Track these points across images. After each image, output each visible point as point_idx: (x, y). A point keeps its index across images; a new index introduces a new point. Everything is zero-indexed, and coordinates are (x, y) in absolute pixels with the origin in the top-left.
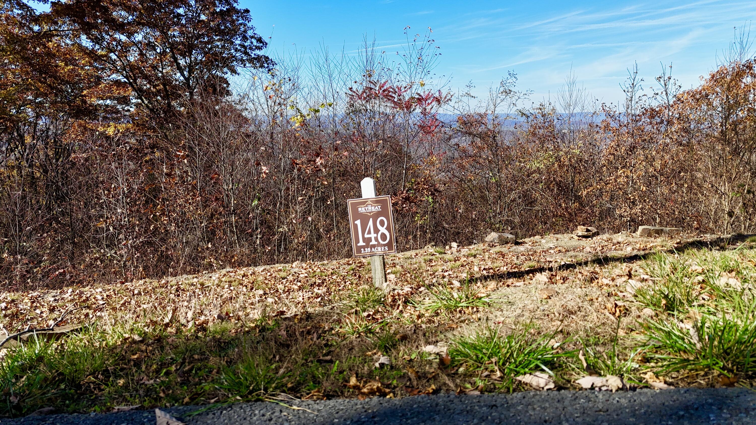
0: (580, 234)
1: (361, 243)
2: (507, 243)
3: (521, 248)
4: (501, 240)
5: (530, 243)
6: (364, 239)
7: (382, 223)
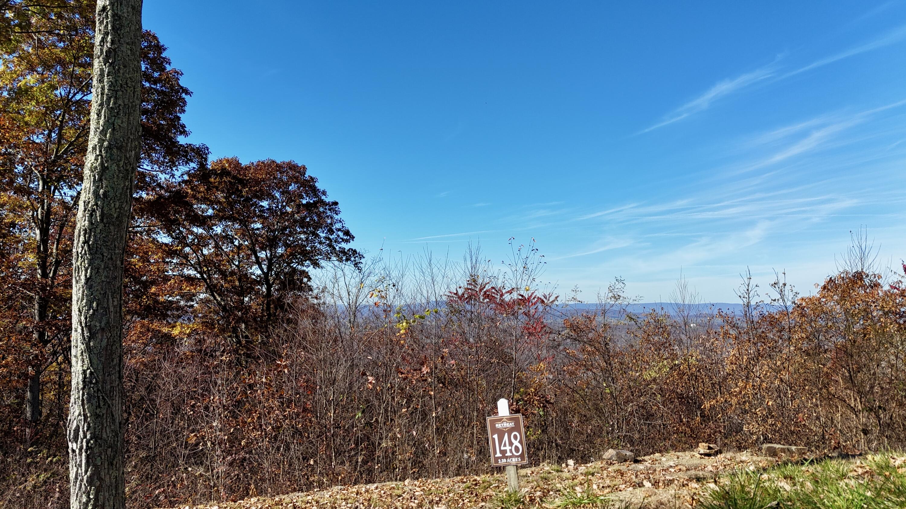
0: (702, 451)
1: (498, 455)
2: (625, 461)
3: (641, 467)
4: (619, 458)
5: (650, 462)
6: (501, 451)
7: (515, 437)
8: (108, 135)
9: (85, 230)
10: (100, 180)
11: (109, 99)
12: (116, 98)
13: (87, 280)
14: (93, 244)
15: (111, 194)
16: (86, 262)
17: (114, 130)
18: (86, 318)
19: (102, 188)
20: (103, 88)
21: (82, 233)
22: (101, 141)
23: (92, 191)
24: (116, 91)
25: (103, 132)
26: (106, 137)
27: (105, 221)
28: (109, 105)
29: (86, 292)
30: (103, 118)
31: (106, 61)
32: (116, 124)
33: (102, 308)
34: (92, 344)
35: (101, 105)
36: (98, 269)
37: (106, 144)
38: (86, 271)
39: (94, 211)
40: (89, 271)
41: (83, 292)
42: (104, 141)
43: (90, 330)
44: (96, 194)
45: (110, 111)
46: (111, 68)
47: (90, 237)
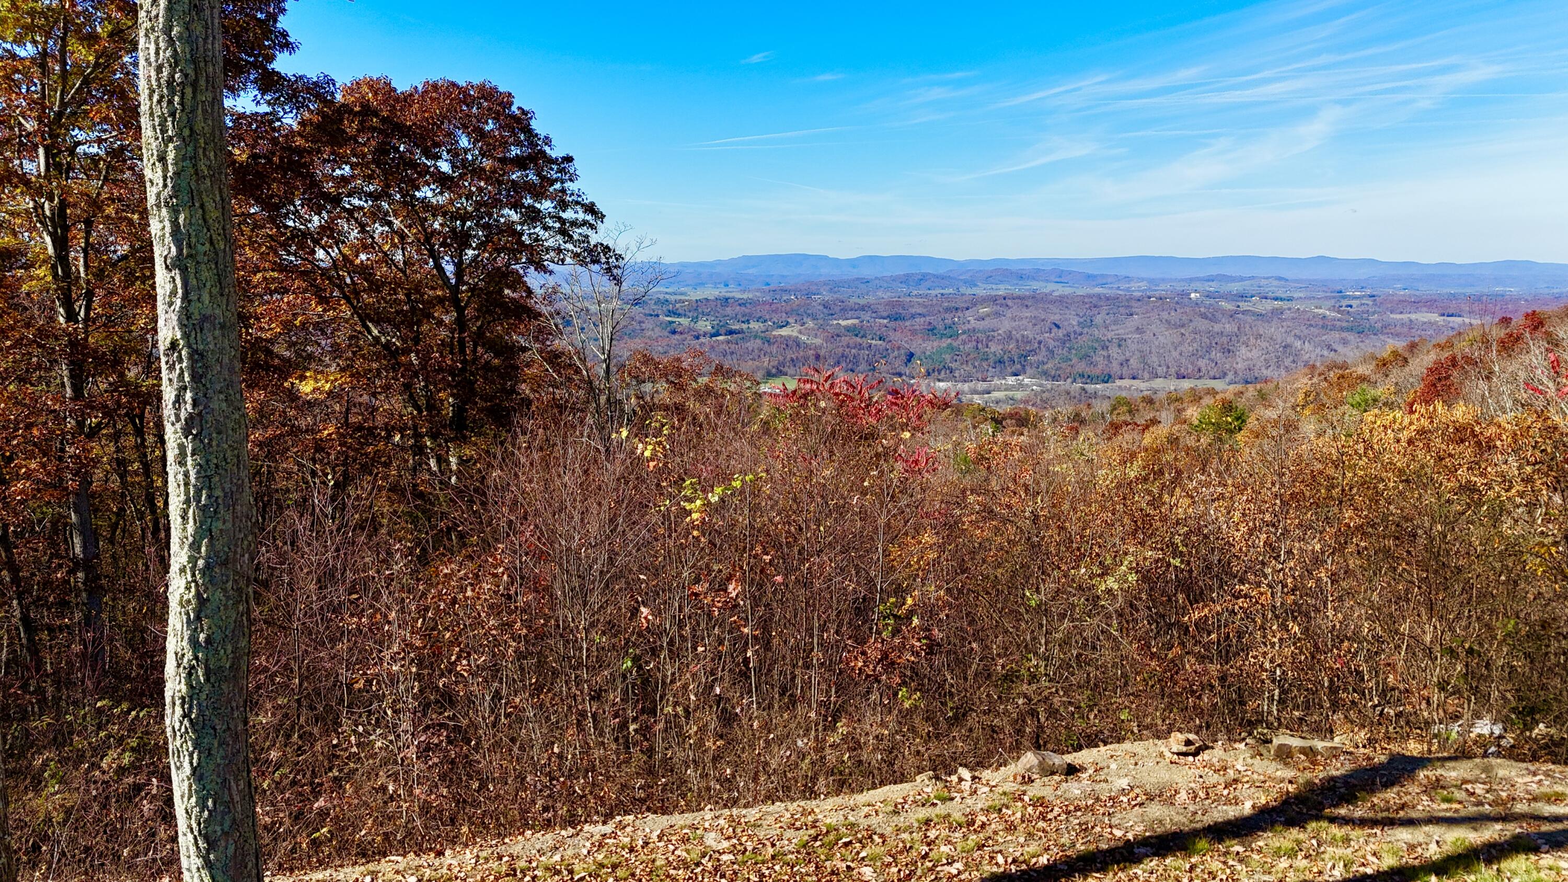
0: (1175, 750)
2: (1052, 773)
4: (1042, 769)
8: (203, 549)
9: (183, 698)
10: (198, 618)
11: (198, 492)
12: (210, 488)
13: (194, 770)
14: (198, 716)
15: (218, 637)
16: (189, 743)
17: (212, 538)
18: (199, 824)
19: (202, 631)
20: (186, 475)
21: (178, 702)
22: (193, 560)
23: (186, 638)
24: (209, 478)
25: (195, 546)
26: (199, 552)
27: (212, 680)
28: (200, 501)
29: (194, 787)
30: (191, 521)
31: (186, 432)
32: (214, 530)
33: (222, 804)
34: (212, 857)
35: (187, 502)
36: (210, 750)
37: (201, 563)
38: (191, 755)
39: (193, 667)
40: (195, 756)
41: (190, 786)
42: (197, 559)
43: (206, 838)
44: (194, 642)
45: (203, 509)
46: (197, 441)
47: (191, 707)
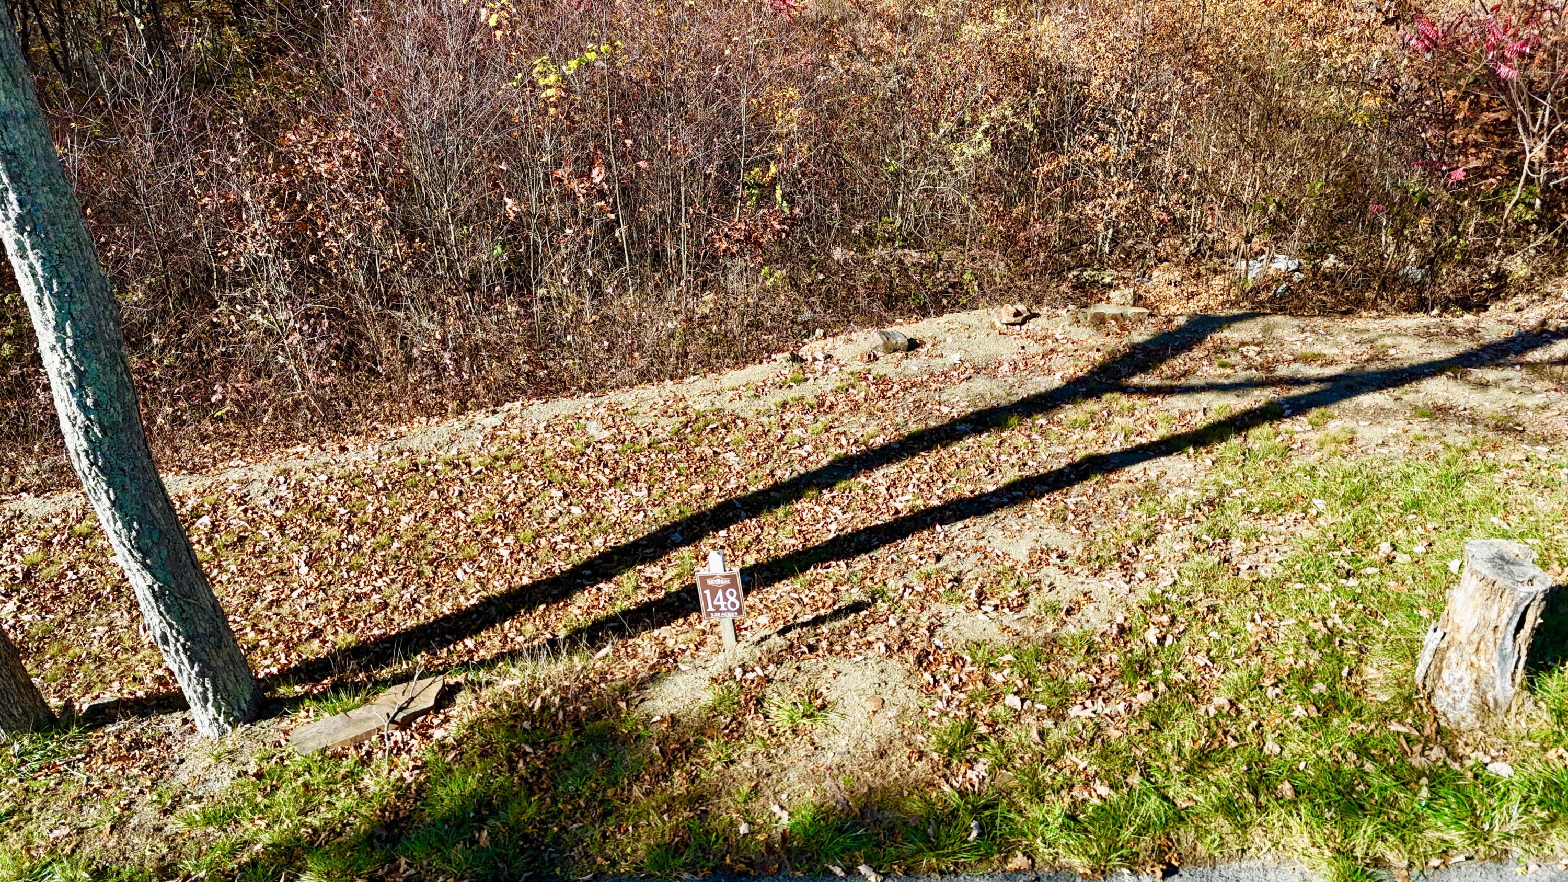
0: (1005, 320)
1: (711, 609)
2: (895, 350)
3: (913, 367)
5: (930, 345)
6: (714, 606)
7: (732, 594)
8: (68, 330)
9: (86, 452)
10: (81, 387)
11: (48, 282)
12: (59, 277)
13: (113, 504)
14: (104, 463)
15: (104, 399)
16: (103, 483)
17: (73, 319)
18: (130, 541)
19: (88, 396)
20: (31, 266)
21: (83, 455)
22: (61, 340)
23: (74, 404)
24: (56, 268)
25: (59, 327)
26: (65, 333)
27: (110, 434)
28: (51, 290)
29: (117, 515)
30: (48, 305)
31: (20, 228)
32: (74, 313)
33: (146, 523)
34: (148, 561)
35: (40, 290)
36: (123, 486)
37: (69, 342)
38: (107, 492)
39: (88, 426)
40: (111, 492)
41: (113, 515)
42: (64, 339)
43: (139, 550)
44: (82, 406)
45: (58, 296)
46: (34, 236)
47: (95, 457)
